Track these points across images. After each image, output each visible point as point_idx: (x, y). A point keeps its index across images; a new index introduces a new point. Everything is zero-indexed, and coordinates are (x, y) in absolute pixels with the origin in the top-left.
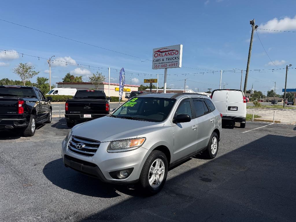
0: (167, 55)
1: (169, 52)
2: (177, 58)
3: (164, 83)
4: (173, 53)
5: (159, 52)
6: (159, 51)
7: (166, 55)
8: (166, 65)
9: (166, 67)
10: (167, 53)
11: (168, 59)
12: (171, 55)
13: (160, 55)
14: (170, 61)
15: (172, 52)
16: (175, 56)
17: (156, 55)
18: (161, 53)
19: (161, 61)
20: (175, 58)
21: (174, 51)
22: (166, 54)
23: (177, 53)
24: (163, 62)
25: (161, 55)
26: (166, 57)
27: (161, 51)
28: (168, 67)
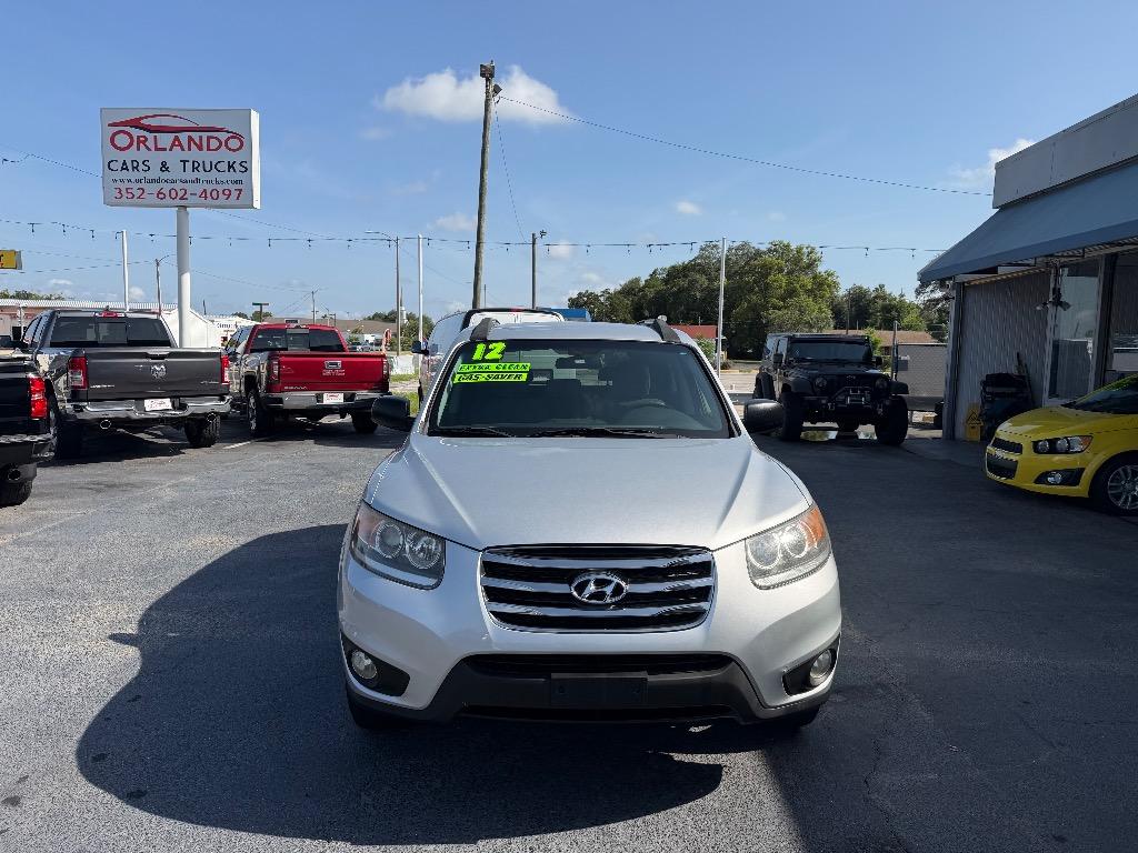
0: (186, 147)
1: (195, 135)
2: (236, 166)
3: (181, 273)
4: (214, 143)
5: (136, 128)
6: (135, 123)
7: (180, 145)
8: (181, 194)
9: (183, 203)
10: (183, 137)
11: (188, 165)
12: (209, 149)
13: (142, 141)
14: (201, 175)
15: (209, 138)
16: (225, 156)
17: (122, 140)
18: (150, 136)
19: (155, 173)
20: (231, 166)
21: (223, 136)
22: (176, 143)
23: (234, 143)
24: (165, 176)
25: (150, 143)
26: (178, 154)
27: (154, 122)
28: (192, 200)
